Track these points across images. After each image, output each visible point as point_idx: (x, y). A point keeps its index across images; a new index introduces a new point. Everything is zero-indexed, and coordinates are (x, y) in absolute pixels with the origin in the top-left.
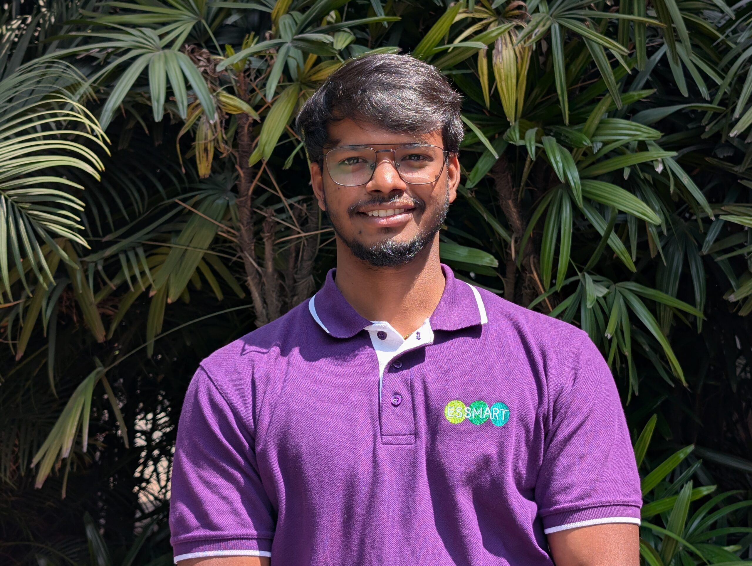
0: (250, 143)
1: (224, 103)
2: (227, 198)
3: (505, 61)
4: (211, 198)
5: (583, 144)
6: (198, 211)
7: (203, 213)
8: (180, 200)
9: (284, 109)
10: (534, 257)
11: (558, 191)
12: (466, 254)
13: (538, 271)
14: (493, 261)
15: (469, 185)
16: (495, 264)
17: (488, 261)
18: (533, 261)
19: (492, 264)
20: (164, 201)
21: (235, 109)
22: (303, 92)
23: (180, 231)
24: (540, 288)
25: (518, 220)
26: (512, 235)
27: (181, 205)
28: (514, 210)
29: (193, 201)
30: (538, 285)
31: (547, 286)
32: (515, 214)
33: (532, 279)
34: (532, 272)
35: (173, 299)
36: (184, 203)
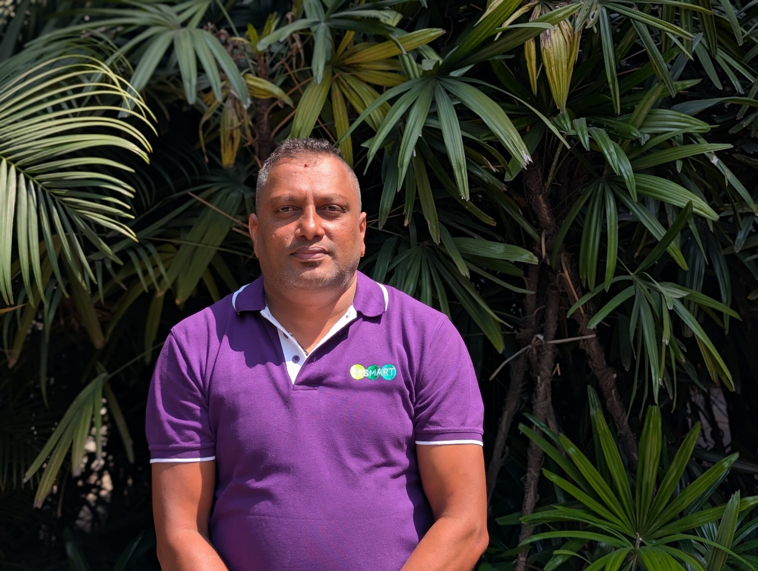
0: (269, 132)
1: (252, 86)
2: (242, 192)
3: (555, 46)
4: (225, 191)
5: (632, 135)
6: (212, 204)
7: (216, 207)
8: (192, 192)
9: (318, 93)
10: (565, 255)
11: (599, 186)
12: (502, 251)
13: (569, 270)
14: (533, 258)
15: (508, 178)
16: (536, 261)
17: (528, 258)
18: (564, 259)
19: (532, 261)
20: (172, 194)
21: (265, 93)
22: (336, 76)
23: (191, 227)
24: (571, 288)
25: (549, 216)
26: (541, 232)
27: (192, 198)
28: (544, 205)
29: (206, 193)
30: (569, 285)
31: (591, 285)
32: (545, 210)
33: (562, 278)
34: (563, 271)
35: (181, 300)
36: (197, 195)
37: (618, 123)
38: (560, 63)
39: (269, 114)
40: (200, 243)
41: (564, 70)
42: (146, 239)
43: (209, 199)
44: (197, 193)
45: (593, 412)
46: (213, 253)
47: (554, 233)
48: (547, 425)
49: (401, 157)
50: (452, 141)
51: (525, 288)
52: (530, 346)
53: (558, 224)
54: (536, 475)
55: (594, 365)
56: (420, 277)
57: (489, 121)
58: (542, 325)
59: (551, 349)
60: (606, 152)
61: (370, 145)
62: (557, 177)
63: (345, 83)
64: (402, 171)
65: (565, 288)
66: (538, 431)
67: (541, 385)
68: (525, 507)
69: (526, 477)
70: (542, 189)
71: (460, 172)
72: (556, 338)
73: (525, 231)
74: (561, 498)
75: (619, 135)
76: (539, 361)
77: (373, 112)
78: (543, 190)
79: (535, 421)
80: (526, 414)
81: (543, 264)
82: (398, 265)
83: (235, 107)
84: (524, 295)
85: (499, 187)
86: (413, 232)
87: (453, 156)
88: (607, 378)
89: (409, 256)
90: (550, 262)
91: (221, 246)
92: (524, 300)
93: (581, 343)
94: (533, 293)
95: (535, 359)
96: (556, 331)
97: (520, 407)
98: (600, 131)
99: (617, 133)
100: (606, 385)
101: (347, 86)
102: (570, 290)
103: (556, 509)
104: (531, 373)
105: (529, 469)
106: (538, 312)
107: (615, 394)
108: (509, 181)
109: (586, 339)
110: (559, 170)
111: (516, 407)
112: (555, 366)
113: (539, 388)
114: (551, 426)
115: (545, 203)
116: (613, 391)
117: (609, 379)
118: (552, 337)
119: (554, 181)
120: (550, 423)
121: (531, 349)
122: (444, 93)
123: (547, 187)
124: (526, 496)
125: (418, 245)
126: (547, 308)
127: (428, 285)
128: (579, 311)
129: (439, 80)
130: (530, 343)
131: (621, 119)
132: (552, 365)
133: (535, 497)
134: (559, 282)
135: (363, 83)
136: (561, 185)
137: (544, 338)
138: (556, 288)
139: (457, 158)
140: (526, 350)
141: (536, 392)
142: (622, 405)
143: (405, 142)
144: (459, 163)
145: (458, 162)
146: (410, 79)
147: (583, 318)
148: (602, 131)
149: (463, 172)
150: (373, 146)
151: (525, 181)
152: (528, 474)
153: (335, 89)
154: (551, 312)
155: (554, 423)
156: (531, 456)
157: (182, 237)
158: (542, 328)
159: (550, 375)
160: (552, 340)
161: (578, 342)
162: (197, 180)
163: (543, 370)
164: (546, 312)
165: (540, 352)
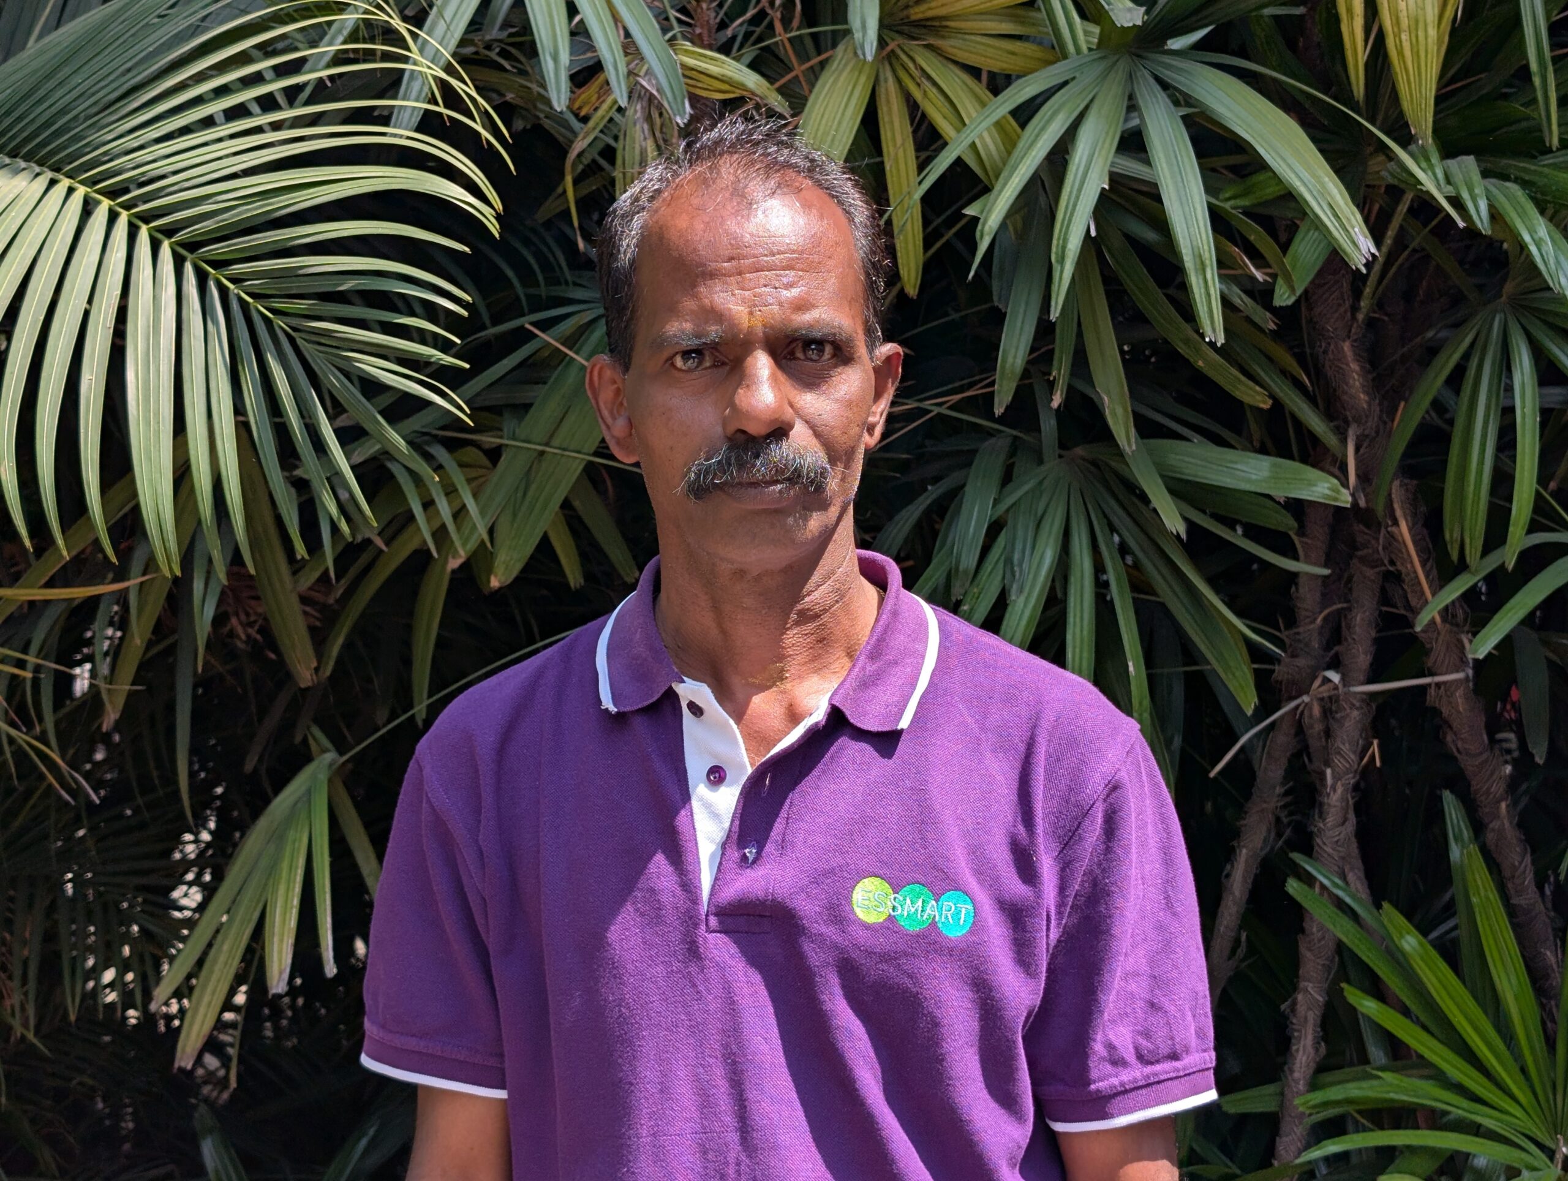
1: (692, 69)
6: (577, 353)
8: (533, 324)
9: (850, 88)
10: (1401, 486)
11: (1493, 319)
12: (1261, 473)
13: (1412, 519)
14: (1337, 491)
15: (1283, 297)
16: (1345, 498)
17: (1327, 492)
18: (1398, 494)
19: (1335, 499)
20: (484, 327)
21: (725, 87)
22: (889, 48)
23: (527, 407)
24: (1412, 562)
25: (1364, 392)
26: (1346, 430)
27: (536, 336)
28: (1355, 366)
29: (566, 327)
30: (1409, 555)
31: (1473, 554)
32: (1356, 377)
33: (1393, 539)
34: (1396, 523)
35: (503, 579)
36: (543, 331)
37: (1546, 170)
38: (1421, 25)
40: (547, 444)
41: (1430, 40)
42: (425, 434)
43: (572, 341)
44: (545, 326)
45: (1455, 853)
46: (577, 468)
47: (1377, 433)
48: (1346, 881)
49: (1059, 239)
50: (1181, 204)
51: (1296, 558)
52: (1306, 698)
54: (1321, 999)
55: (1460, 744)
56: (1067, 532)
57: (1273, 154)
58: (1335, 648)
59: (1358, 704)
60: (1527, 238)
61: (982, 212)
63: (911, 65)
64: (1062, 272)
66: (1326, 895)
67: (1334, 790)
68: (1292, 1071)
69: (1295, 1003)
71: (1201, 277)
72: (1370, 681)
74: (1377, 1054)
75: (1548, 198)
76: (1328, 733)
77: (981, 136)
78: (1352, 331)
79: (1320, 872)
80: (1298, 858)
82: (1014, 504)
83: (649, 118)
84: (1293, 574)
85: (1259, 319)
86: (1051, 426)
87: (1184, 238)
88: (1492, 774)
89: (1041, 483)
90: (1366, 502)
92: (1293, 589)
93: (1432, 691)
94: (1327, 572)
95: (1318, 727)
96: (1372, 664)
97: (1276, 841)
98: (1507, 188)
99: (1543, 194)
100: (1488, 789)
101: (916, 73)
102: (1409, 566)
103: (1379, 1077)
104: (1307, 760)
105: (1303, 984)
106: (1325, 619)
107: (1508, 812)
108: (1283, 304)
109: (1445, 683)
111: (1265, 840)
112: (1368, 745)
113: (1328, 795)
114: (1352, 884)
115: (1358, 361)
116: (1503, 805)
117: (1495, 777)
118: (1362, 678)
119: (1373, 310)
120: (1351, 877)
121: (1309, 705)
122: (1157, 88)
123: (1359, 324)
124: (1294, 1048)
125: (1060, 456)
126: (1349, 609)
129: (1139, 56)
130: (1307, 692)
131: (1551, 161)
132: (1362, 742)
133: (1317, 1050)
134: (1386, 548)
135: (952, 66)
136: (1386, 318)
137: (1343, 679)
138: (1374, 564)
139: (1195, 243)
140: (1298, 706)
141: (1321, 805)
142: (1523, 837)
143: (1068, 203)
146: (1065, 56)
147: (1439, 633)
148: (1514, 188)
149: (1209, 275)
150: (990, 211)
152: (1300, 997)
153: (886, 81)
154: (1358, 618)
155: (1359, 878)
156: (1308, 954)
157: (505, 430)
158: (1337, 655)
159: (1356, 766)
160: (1362, 684)
161: (1423, 688)
162: (540, 296)
163: (1339, 753)
164: (1349, 617)
165: (1331, 712)
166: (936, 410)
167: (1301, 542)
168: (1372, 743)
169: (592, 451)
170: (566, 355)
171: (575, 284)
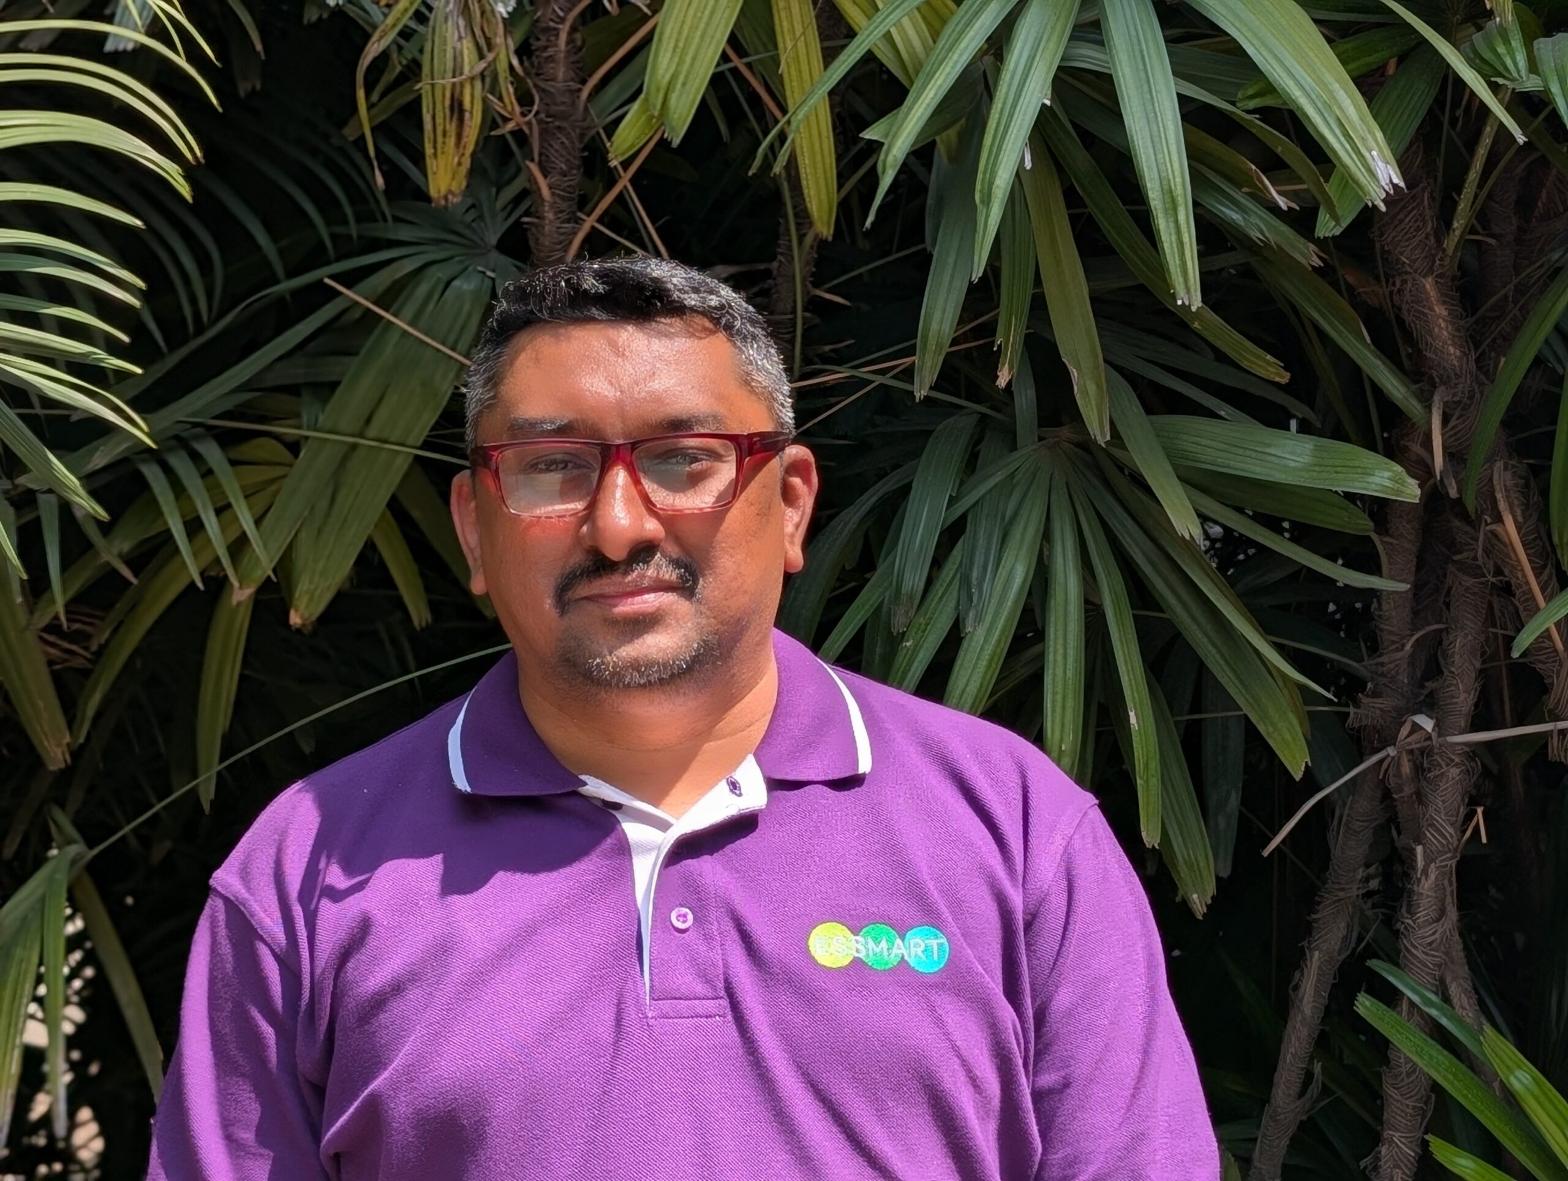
0: (575, 86)
2: (489, 274)
4: (439, 273)
6: (395, 315)
7: (411, 324)
8: (335, 277)
10: (1506, 469)
12: (1306, 459)
13: (1519, 512)
14: (1403, 483)
15: (1327, 226)
16: (1411, 491)
17: (1388, 483)
18: (1503, 479)
19: (1399, 492)
20: (277, 282)
23: (334, 386)
24: (1522, 570)
25: (1455, 345)
26: (1432, 394)
27: (340, 293)
28: (1441, 311)
29: (381, 280)
30: (1518, 561)
32: (1444, 324)
33: (1496, 542)
34: (1499, 519)
35: (306, 615)
36: (349, 287)
39: (573, 29)
40: (361, 435)
42: (196, 425)
43: (388, 298)
44: (351, 279)
46: (401, 465)
47: (1471, 397)
48: (1446, 999)
49: (985, 172)
50: (1148, 121)
51: (1376, 571)
52: (1391, 751)
53: (1485, 369)
54: (1410, 1154)
56: (1047, 536)
57: (1266, 55)
58: (1430, 685)
59: (1457, 760)
61: (886, 135)
62: (1483, 217)
64: (988, 213)
65: (1506, 571)
66: (1416, 1017)
67: (1425, 872)
69: (1378, 1159)
70: (1434, 256)
71: (1171, 219)
72: (1475, 728)
73: (1377, 390)
76: (1420, 797)
77: (898, 23)
78: (1438, 263)
79: (1407, 985)
80: (1377, 965)
81: (1434, 496)
82: (977, 502)
84: (1372, 594)
85: (1298, 256)
86: (1026, 401)
87: (1149, 167)
89: (1012, 475)
90: (1460, 491)
91: (426, 445)
92: (1374, 608)
93: (1554, 740)
94: (1404, 587)
95: (1408, 790)
96: (1476, 705)
97: (1360, 940)
102: (1520, 575)
104: (1394, 833)
105: (1386, 1134)
106: (1417, 645)
108: (1328, 235)
110: (1490, 196)
111: (1345, 939)
112: (1471, 815)
113: (1419, 880)
114: (1455, 1001)
115: (1444, 303)
118: (1463, 724)
119: (1473, 231)
120: (1454, 990)
121: (1396, 760)
123: (1450, 252)
125: (1041, 439)
126: (1446, 632)
127: (1071, 565)
128: (1547, 643)
130: (1393, 743)
132: (1463, 810)
134: (1487, 552)
137: (1437, 725)
138: (1475, 571)
139: (1164, 175)
140: (1381, 762)
141: (1411, 892)
143: (998, 123)
144: (1171, 191)
145: (1166, 187)
147: (1561, 666)
149: (1182, 217)
150: (896, 137)
151: (1381, 235)
152: (1384, 1150)
154: (1458, 644)
155: (1465, 991)
156: (1392, 1092)
157: (305, 418)
158: (1431, 694)
159: (1456, 843)
160: (1462, 733)
161: (1545, 736)
162: (350, 237)
163: (1432, 825)
164: (1445, 643)
165: (1423, 770)
166: (879, 380)
167: (1382, 542)
168: (1476, 812)
169: (419, 444)
170: (381, 318)
171: (397, 219)
